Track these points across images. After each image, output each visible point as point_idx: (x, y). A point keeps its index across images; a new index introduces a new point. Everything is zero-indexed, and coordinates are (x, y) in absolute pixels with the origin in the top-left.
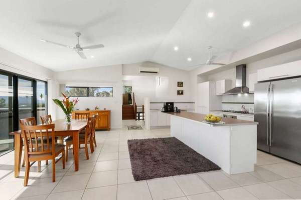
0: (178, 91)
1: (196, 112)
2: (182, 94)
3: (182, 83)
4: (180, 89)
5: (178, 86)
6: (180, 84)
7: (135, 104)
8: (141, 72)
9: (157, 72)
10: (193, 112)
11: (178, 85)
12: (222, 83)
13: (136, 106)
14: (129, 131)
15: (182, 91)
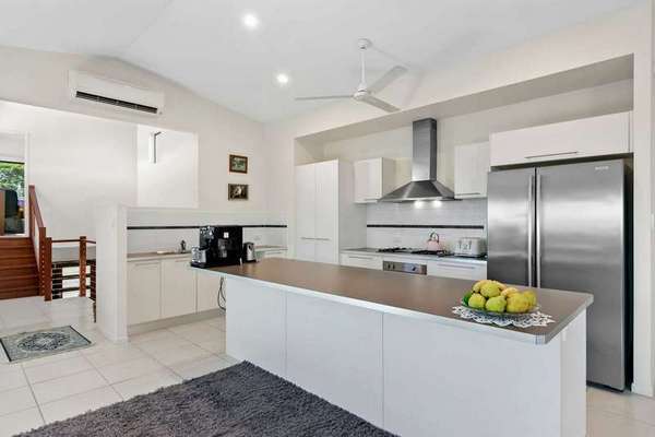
0: (232, 188)
1: (289, 255)
2: (244, 196)
3: (244, 160)
4: (237, 179)
5: (231, 170)
6: (238, 163)
7: (42, 231)
8: (80, 94)
9: (154, 110)
10: (282, 256)
11: (231, 165)
12: (375, 168)
13: (46, 243)
14: (16, 366)
15: (245, 188)
